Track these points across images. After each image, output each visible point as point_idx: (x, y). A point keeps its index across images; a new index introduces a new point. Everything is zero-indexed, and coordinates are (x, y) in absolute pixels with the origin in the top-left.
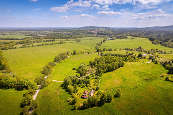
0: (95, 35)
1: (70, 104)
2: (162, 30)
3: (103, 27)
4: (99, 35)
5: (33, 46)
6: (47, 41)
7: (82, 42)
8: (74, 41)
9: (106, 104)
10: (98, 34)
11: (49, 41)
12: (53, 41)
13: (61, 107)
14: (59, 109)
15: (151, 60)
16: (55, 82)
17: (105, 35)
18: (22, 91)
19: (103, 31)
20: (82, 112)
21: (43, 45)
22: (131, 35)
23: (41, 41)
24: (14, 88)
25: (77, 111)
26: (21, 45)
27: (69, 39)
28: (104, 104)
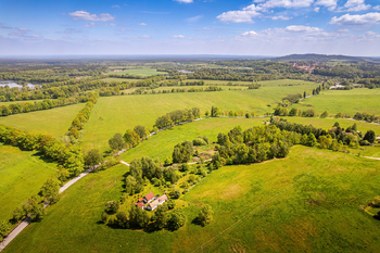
0: (307, 75)
3: (340, 57)
5: (154, 93)
6: (187, 84)
7: (262, 89)
8: (243, 88)
10: (315, 72)
11: (190, 84)
13: (89, 212)
14: (83, 215)
16: (122, 166)
26: (134, 90)
27: (234, 83)
28: (159, 229)
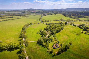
1: (49, 53)
2: (65, 10)
4: (37, 14)
6: (8, 18)
8: (25, 17)
9: (68, 50)
11: (9, 18)
12: (12, 17)
13: (46, 56)
14: (45, 57)
15: (72, 25)
16: (32, 42)
17: (40, 13)
18: (14, 51)
19: (38, 11)
20: (59, 56)
21: (7, 20)
22: (54, 13)
23: (4, 18)
24: (6, 50)
25: (56, 56)
